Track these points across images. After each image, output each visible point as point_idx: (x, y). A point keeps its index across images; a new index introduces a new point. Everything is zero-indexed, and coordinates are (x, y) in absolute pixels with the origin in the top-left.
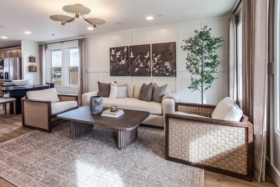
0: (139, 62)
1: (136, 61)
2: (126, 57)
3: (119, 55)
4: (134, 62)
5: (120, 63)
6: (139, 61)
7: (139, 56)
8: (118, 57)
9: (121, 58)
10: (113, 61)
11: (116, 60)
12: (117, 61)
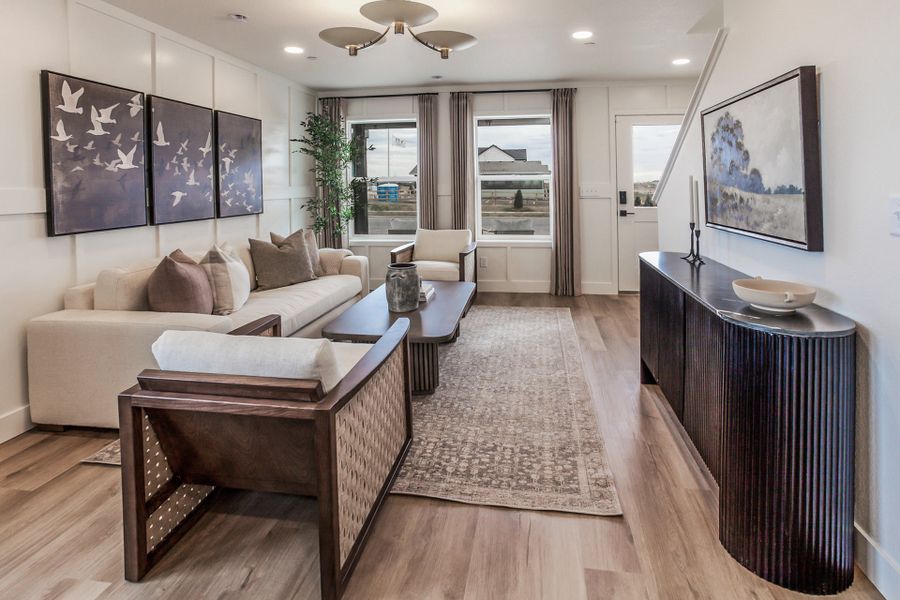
0: (186, 170)
1: (174, 161)
2: (135, 138)
3: (105, 126)
4: (168, 168)
5: (111, 167)
6: (185, 165)
7: (184, 145)
8: (98, 131)
9: (116, 141)
10: (71, 149)
11: (89, 146)
12: (92, 154)
